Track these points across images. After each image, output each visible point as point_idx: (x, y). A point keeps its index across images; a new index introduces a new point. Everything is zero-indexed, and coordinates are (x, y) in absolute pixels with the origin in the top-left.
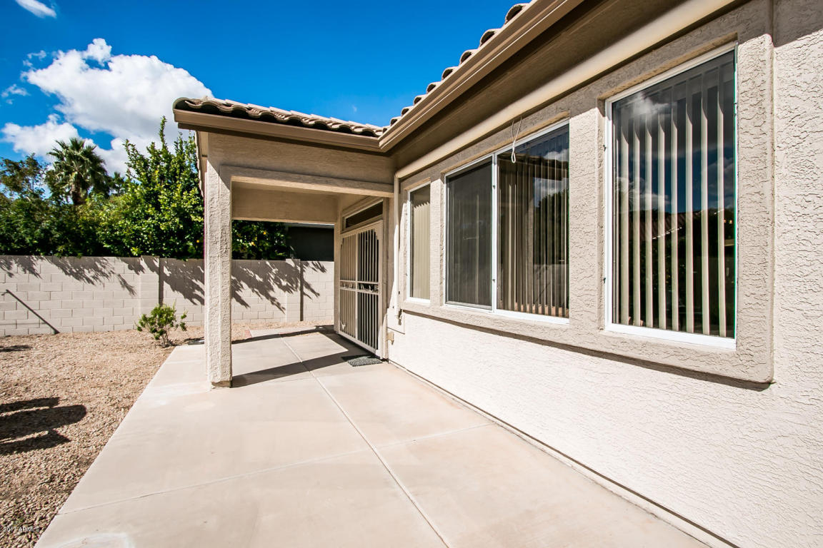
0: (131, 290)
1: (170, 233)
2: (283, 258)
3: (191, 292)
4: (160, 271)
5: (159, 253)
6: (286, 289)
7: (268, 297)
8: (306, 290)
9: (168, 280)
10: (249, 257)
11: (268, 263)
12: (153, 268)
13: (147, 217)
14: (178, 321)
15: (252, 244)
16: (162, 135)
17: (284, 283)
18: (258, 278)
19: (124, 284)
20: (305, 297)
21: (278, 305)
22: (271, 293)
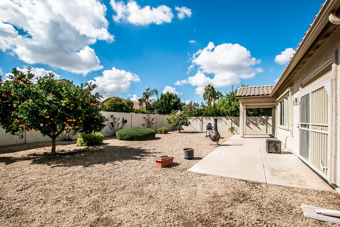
0: (227, 124)
1: (234, 111)
2: (262, 116)
3: (238, 125)
4: (232, 120)
5: (231, 115)
6: (262, 124)
7: (257, 127)
8: (268, 125)
9: (233, 121)
10: (252, 116)
11: (257, 117)
12: (230, 119)
13: (229, 108)
14: (235, 129)
15: (252, 113)
16: (232, 88)
17: (262, 123)
18: (254, 122)
19: (226, 123)
20: (268, 127)
21: (260, 129)
22: (258, 126)
